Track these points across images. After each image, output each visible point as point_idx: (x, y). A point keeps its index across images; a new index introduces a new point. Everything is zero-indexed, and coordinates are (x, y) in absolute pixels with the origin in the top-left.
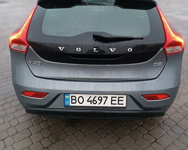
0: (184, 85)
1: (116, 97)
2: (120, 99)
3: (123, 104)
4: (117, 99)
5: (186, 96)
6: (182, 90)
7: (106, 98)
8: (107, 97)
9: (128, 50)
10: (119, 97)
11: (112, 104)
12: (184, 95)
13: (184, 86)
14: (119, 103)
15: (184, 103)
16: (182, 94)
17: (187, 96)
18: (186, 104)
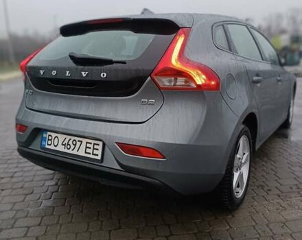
1: (91, 143)
2: (96, 147)
3: (98, 155)
4: (91, 146)
8: (81, 142)
9: (102, 75)
10: (94, 144)
11: (86, 153)
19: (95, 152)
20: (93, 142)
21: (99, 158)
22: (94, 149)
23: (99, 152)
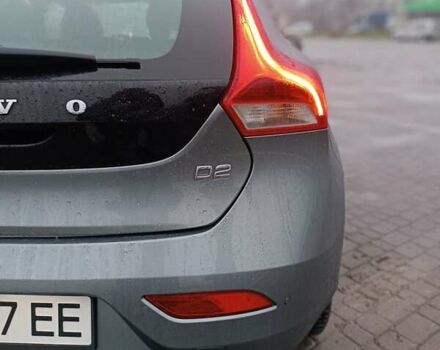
0: (399, 262)
1: (49, 305)
2: (67, 313)
3: (78, 335)
4: (53, 312)
5: (397, 299)
6: (388, 280)
7: (10, 308)
8: (14, 305)
9: (70, 106)
10: (61, 307)
11: (35, 333)
12: (392, 295)
13: (397, 266)
14: (65, 330)
15: (389, 324)
16: (387, 292)
17: (401, 298)
18: (395, 326)
19: (68, 327)
20: (56, 301)
21: (86, 340)
22: (62, 319)
23: (84, 327)
